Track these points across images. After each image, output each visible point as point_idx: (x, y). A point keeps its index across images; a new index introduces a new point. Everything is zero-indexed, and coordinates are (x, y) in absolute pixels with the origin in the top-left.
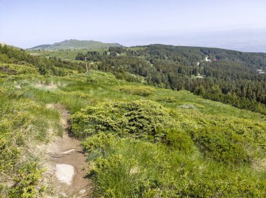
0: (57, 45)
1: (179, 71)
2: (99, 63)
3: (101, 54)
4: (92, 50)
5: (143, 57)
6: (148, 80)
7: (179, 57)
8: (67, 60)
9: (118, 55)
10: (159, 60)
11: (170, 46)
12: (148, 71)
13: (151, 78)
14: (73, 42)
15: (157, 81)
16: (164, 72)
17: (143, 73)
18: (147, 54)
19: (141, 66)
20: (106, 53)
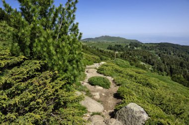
0: (97, 38)
1: (181, 64)
2: (121, 52)
3: (124, 47)
4: (118, 44)
5: (154, 52)
6: (154, 68)
7: (183, 54)
8: (102, 49)
9: (135, 48)
10: (166, 55)
11: (177, 45)
12: (155, 62)
13: (156, 67)
14: (107, 38)
15: (161, 70)
16: (167, 64)
17: (152, 62)
18: (157, 49)
19: (150, 58)
20: (127, 46)
